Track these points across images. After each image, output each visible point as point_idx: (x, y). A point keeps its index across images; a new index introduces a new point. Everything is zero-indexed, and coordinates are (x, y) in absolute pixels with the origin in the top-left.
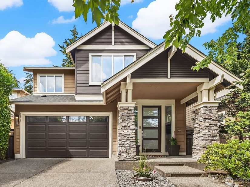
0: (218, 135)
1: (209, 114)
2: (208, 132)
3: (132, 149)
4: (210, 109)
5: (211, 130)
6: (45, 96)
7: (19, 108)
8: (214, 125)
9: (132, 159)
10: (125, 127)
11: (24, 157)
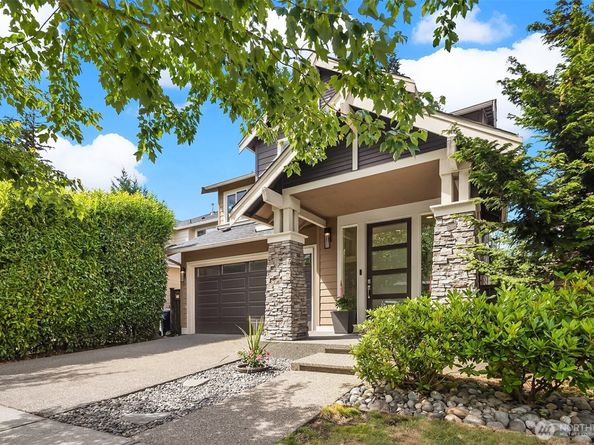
0: (470, 282)
1: (448, 233)
2: (444, 277)
3: (285, 319)
4: (450, 221)
5: (451, 273)
6: (229, 229)
7: (188, 257)
8: (459, 260)
9: (284, 338)
10: (275, 279)
11: (193, 331)
